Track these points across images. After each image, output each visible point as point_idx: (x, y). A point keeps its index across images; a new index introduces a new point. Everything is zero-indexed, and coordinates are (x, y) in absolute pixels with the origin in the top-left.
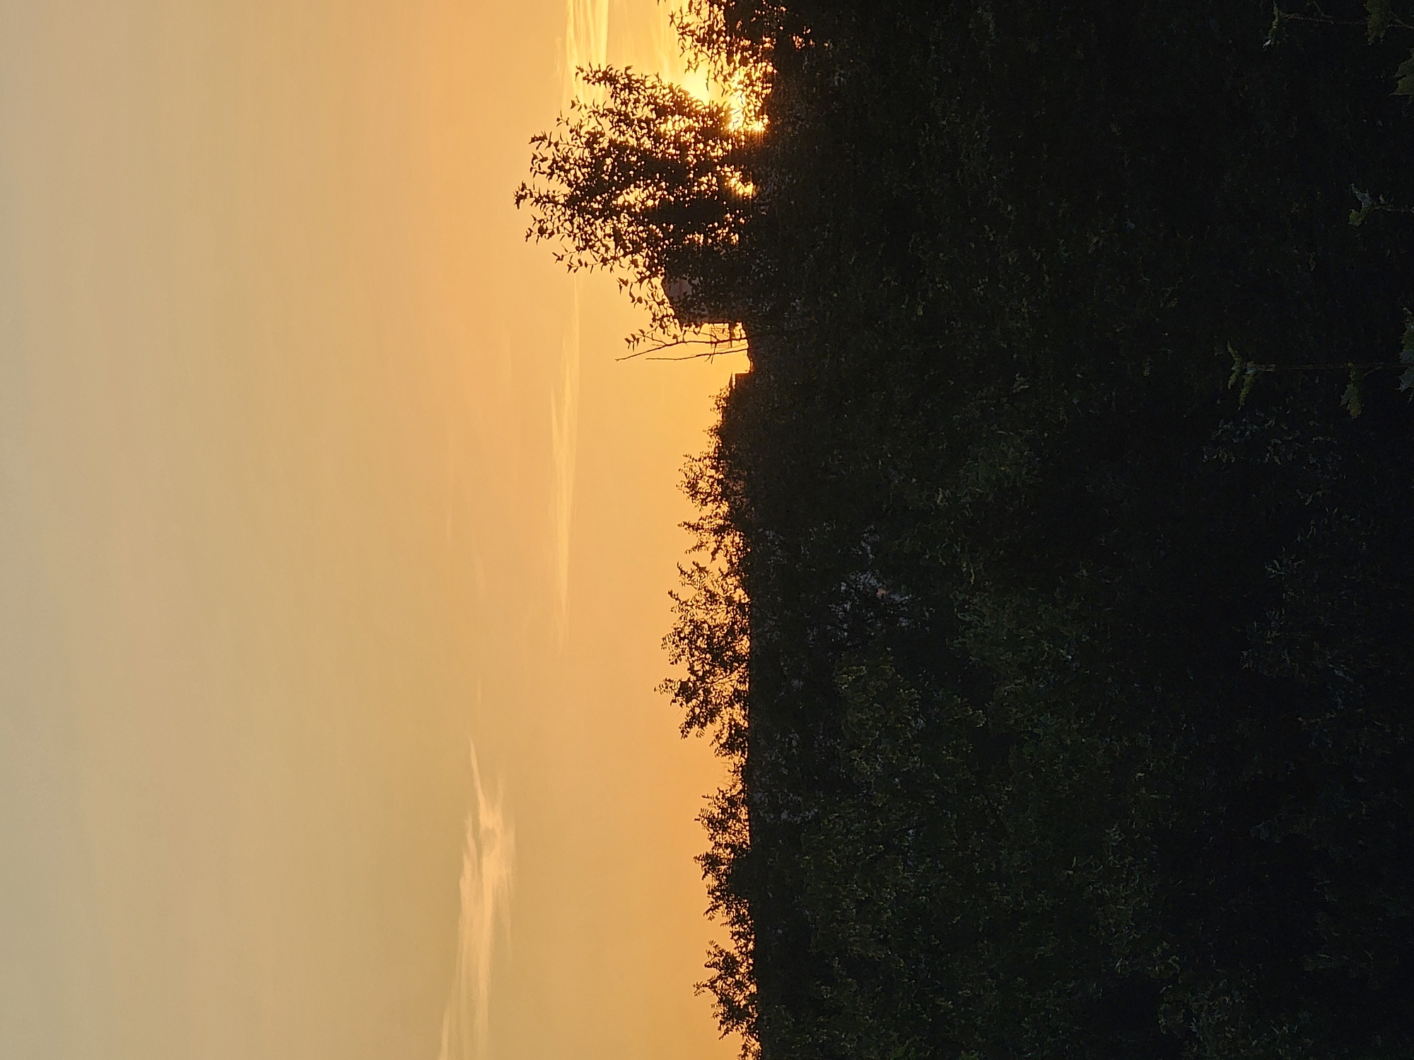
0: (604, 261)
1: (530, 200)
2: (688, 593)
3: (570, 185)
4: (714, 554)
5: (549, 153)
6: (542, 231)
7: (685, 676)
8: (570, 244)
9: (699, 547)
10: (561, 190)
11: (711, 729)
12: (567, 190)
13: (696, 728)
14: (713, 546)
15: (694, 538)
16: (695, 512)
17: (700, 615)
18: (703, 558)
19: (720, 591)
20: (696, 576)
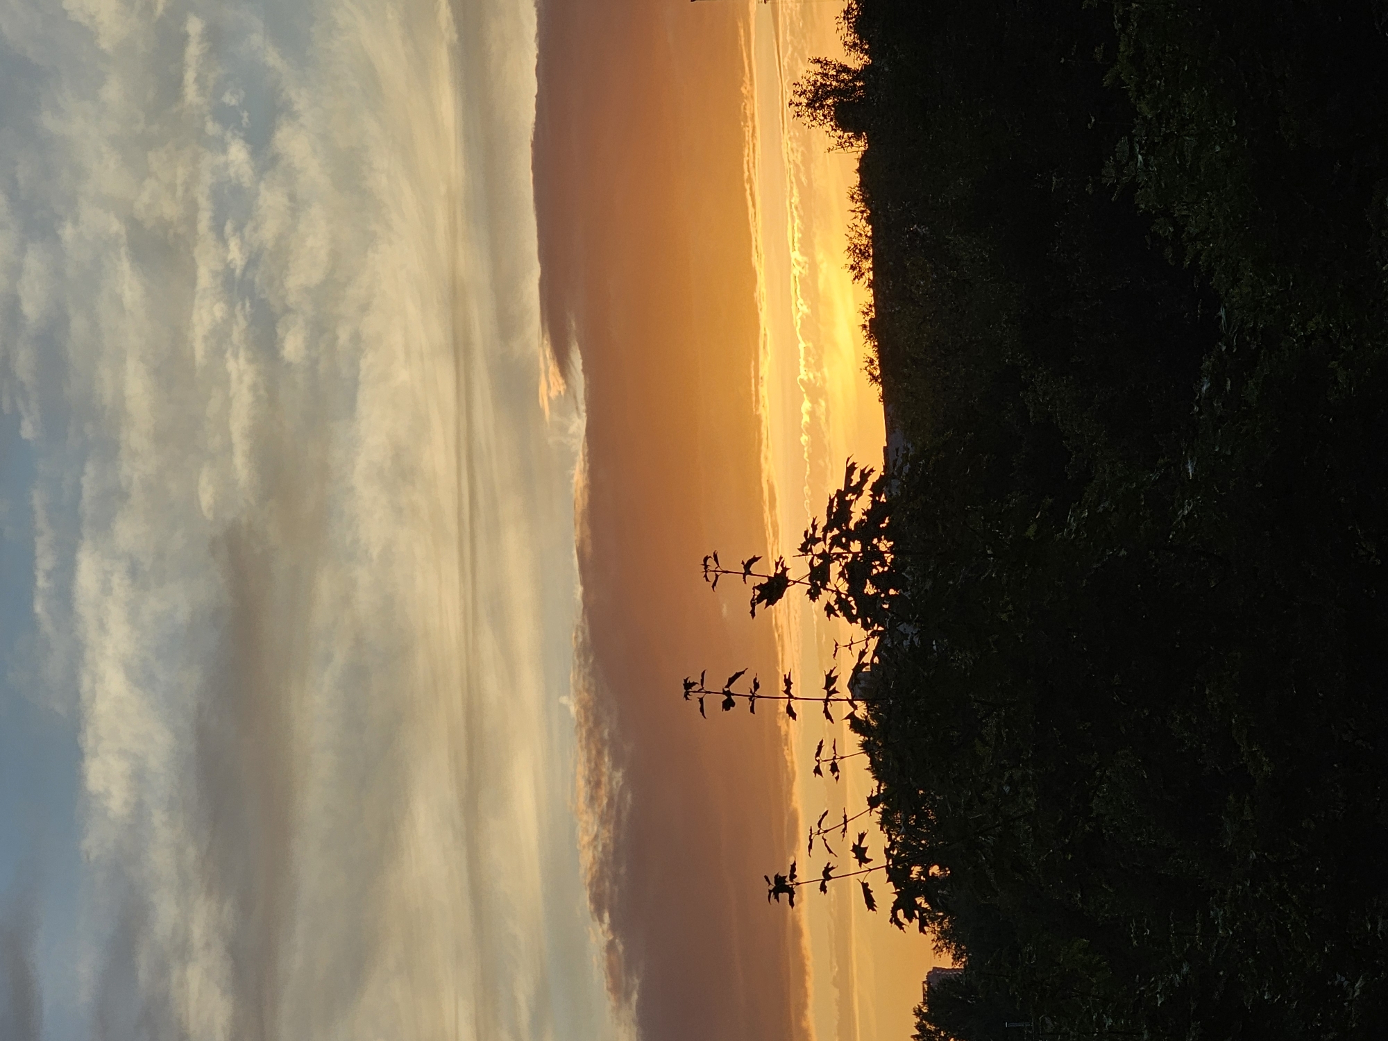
0: (820, 125)
1: (793, 105)
2: (852, 234)
3: (807, 99)
4: (861, 220)
5: (799, 89)
6: (798, 115)
7: (852, 263)
8: (808, 119)
9: (855, 218)
10: (804, 101)
11: (862, 280)
12: (806, 101)
13: (857, 280)
14: (861, 217)
15: (853, 215)
16: (853, 206)
17: (856, 241)
18: (857, 221)
19: (863, 233)
20: (854, 228)
